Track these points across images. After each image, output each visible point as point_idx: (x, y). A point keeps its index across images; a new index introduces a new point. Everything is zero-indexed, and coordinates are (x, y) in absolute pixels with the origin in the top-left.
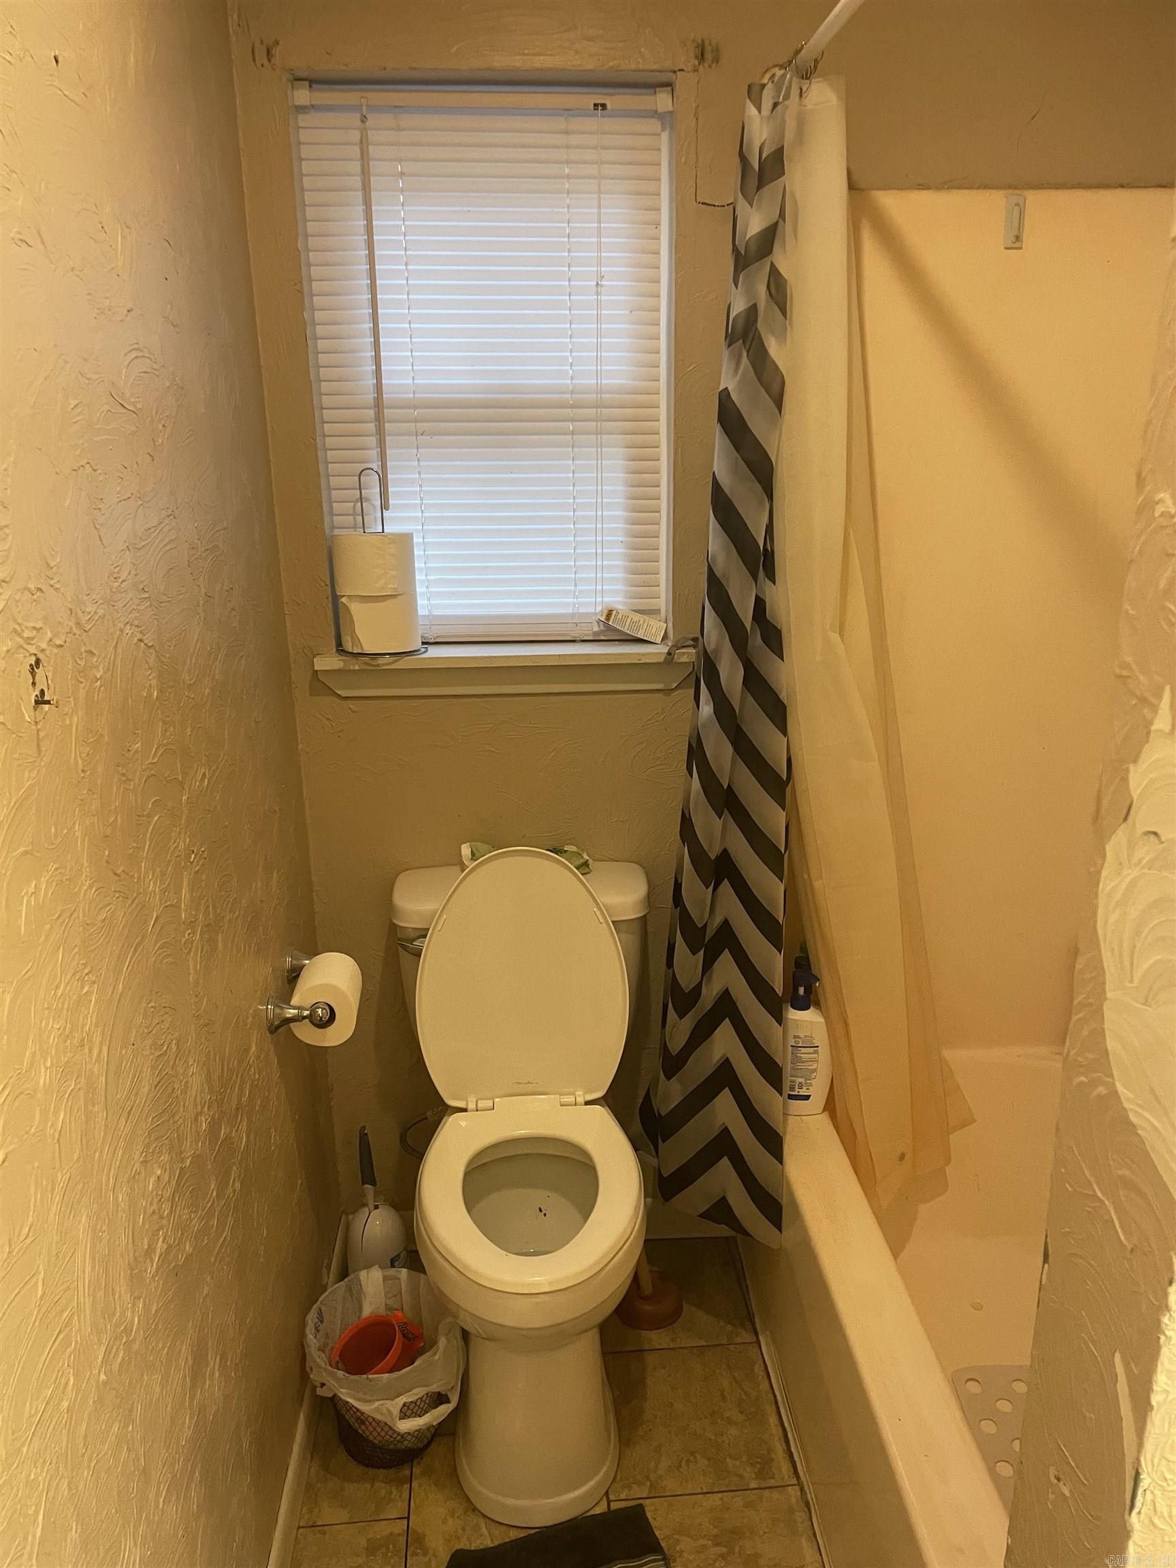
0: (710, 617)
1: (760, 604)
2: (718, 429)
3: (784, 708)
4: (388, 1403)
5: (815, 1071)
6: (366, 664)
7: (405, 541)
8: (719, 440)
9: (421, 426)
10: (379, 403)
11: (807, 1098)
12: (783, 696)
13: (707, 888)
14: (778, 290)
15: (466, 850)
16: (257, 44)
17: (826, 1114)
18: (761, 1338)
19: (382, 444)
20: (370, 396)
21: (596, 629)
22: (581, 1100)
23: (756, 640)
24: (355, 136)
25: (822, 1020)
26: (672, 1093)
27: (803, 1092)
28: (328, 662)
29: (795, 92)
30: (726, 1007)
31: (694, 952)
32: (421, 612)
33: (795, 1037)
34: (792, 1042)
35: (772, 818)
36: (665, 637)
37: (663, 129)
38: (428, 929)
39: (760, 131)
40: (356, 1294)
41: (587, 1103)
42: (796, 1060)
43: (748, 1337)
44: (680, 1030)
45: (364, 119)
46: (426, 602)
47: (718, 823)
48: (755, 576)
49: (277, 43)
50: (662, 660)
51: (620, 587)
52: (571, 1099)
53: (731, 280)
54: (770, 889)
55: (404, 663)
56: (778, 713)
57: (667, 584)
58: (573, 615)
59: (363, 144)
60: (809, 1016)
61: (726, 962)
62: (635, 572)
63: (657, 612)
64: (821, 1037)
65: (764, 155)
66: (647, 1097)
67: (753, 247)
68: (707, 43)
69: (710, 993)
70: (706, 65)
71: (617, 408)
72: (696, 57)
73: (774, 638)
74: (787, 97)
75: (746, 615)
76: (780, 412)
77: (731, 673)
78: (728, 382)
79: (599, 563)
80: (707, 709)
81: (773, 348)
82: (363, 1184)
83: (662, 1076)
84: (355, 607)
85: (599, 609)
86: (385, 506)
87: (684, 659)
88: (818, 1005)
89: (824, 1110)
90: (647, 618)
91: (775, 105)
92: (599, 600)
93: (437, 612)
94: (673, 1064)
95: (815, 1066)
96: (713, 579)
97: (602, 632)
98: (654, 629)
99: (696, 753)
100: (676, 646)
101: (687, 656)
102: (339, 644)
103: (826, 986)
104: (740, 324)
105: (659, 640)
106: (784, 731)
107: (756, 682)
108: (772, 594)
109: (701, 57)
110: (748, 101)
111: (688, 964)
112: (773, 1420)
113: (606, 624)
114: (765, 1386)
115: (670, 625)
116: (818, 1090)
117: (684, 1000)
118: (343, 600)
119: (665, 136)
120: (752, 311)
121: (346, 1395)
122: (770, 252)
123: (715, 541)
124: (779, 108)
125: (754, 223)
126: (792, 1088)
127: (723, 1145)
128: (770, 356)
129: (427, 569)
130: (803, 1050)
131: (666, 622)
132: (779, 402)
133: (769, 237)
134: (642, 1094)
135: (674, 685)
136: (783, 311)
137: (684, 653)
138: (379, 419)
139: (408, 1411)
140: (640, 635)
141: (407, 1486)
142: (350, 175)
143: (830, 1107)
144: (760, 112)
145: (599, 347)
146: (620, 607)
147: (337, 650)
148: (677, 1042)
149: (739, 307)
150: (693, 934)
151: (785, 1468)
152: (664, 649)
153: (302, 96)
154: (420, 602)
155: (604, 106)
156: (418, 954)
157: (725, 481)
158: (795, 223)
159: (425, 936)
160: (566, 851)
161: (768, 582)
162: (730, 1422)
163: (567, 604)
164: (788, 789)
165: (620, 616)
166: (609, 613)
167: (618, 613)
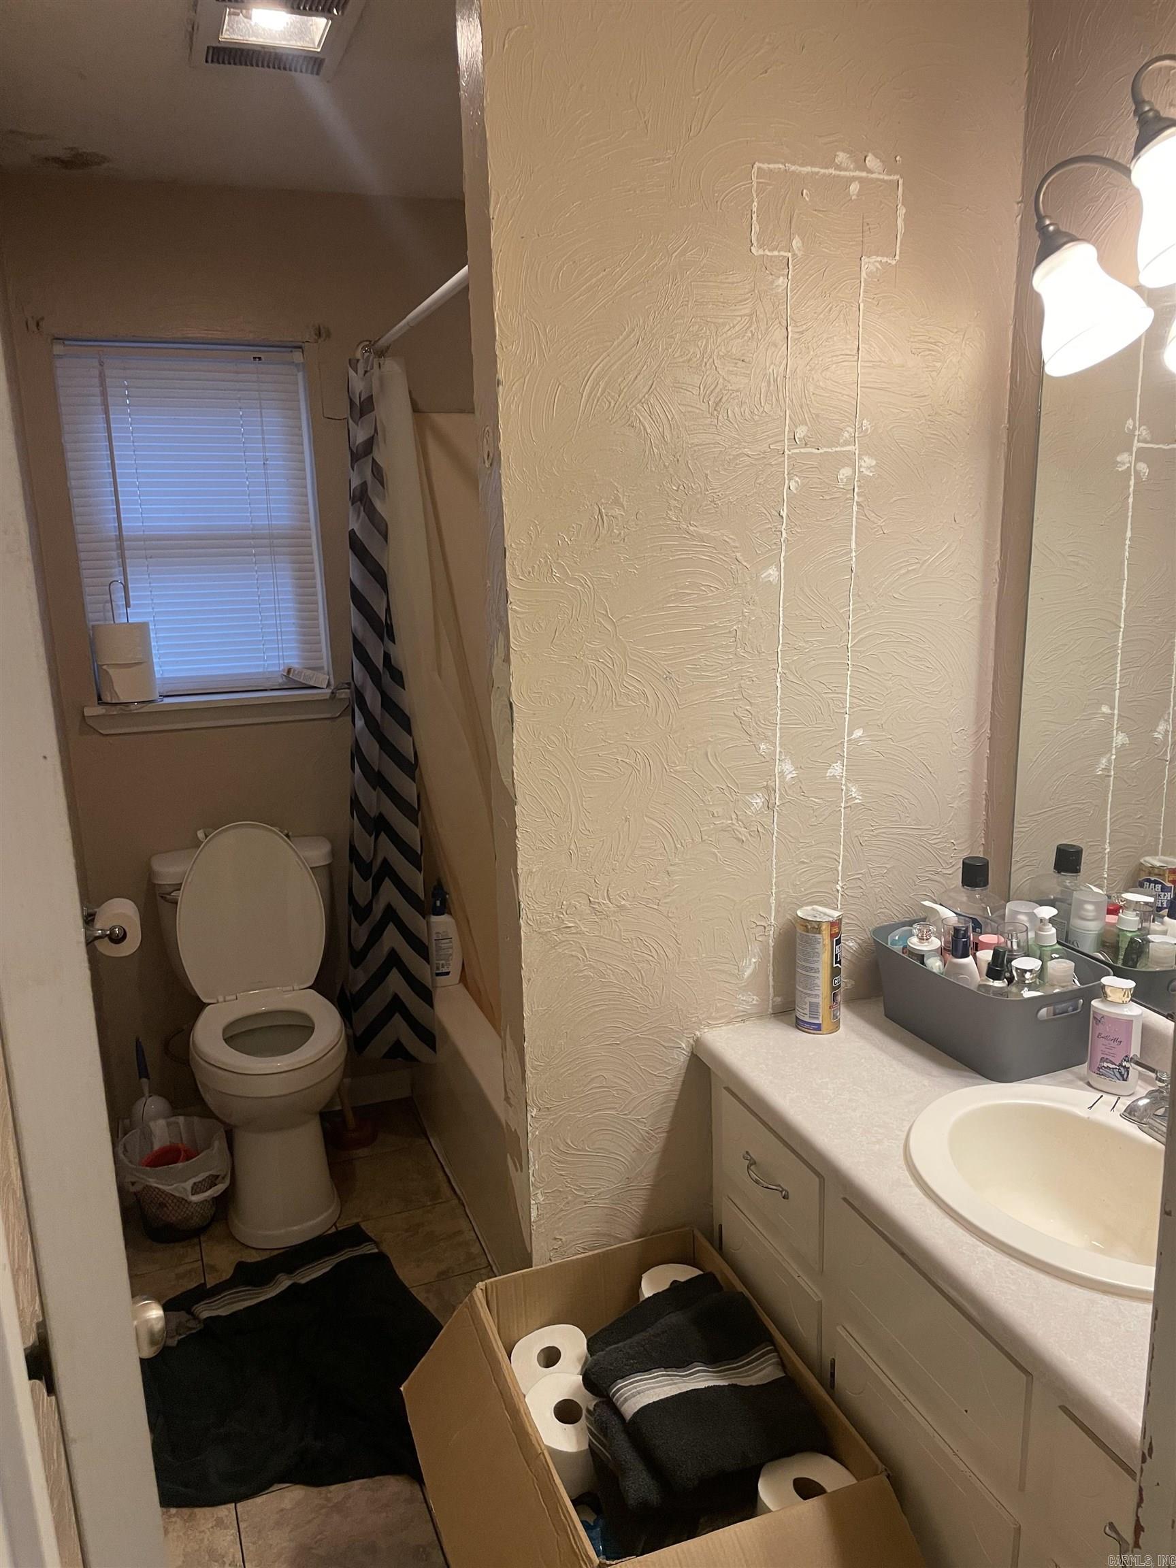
0: (357, 664)
1: (387, 657)
2: (350, 552)
3: (409, 719)
4: (183, 1185)
5: (451, 955)
6: (122, 709)
7: (143, 628)
8: (352, 560)
9: (149, 552)
10: (120, 537)
11: (448, 973)
12: (407, 712)
13: (370, 836)
14: (378, 473)
15: (200, 834)
16: (30, 319)
17: (461, 985)
18: (432, 1141)
19: (124, 565)
20: (113, 533)
21: (281, 681)
22: (297, 988)
23: (387, 679)
24: (96, 372)
25: (453, 921)
26: (360, 977)
27: (445, 970)
28: (92, 711)
29: (376, 366)
30: (390, 914)
31: (366, 880)
32: (158, 676)
33: (438, 933)
34: (434, 937)
35: (408, 789)
36: (328, 685)
37: (298, 371)
38: (181, 884)
39: (358, 385)
40: (147, 1136)
41: (302, 989)
42: (439, 949)
43: (424, 1141)
44: (361, 935)
45: (101, 364)
46: (159, 668)
47: (374, 793)
48: (382, 640)
49: (42, 319)
50: (328, 697)
51: (295, 653)
52: (290, 988)
53: (349, 465)
54: (412, 834)
55: (147, 708)
56: (405, 723)
57: (327, 650)
58: (264, 673)
59: (102, 378)
60: (444, 918)
61: (388, 885)
62: (305, 643)
63: (322, 668)
64: (453, 932)
65: (362, 399)
66: (342, 989)
67: (361, 449)
68: (321, 327)
69: (378, 909)
70: (322, 339)
71: (282, 538)
72: (316, 334)
73: (398, 677)
74: (372, 368)
75: (379, 662)
76: (387, 542)
77: (373, 699)
78: (354, 525)
79: (280, 638)
80: (360, 723)
81: (378, 505)
82: (140, 1078)
83: (351, 967)
84: (111, 671)
85: (282, 668)
86: (128, 605)
87: (343, 696)
89: (460, 982)
90: (316, 672)
91: (366, 372)
92: (281, 662)
93: (166, 675)
94: (358, 958)
95: (451, 951)
96: (356, 642)
97: (285, 683)
98: (321, 679)
99: (357, 753)
100: (337, 688)
101: (345, 694)
102: (99, 698)
103: (453, 897)
104: (357, 493)
105: (325, 686)
106: (410, 732)
107: (390, 705)
108: (395, 651)
109: (319, 335)
110: (350, 368)
111: (363, 889)
113: (287, 677)
115: (332, 676)
116: (454, 968)
117: (361, 913)
118: (105, 667)
119: (300, 375)
120: (364, 485)
121: (153, 1182)
122: (371, 452)
123: (355, 619)
124: (368, 374)
125: (360, 436)
126: (438, 969)
127: (396, 1005)
128: (377, 510)
129: (158, 646)
130: (443, 941)
131: (329, 674)
132: (386, 538)
133: (369, 444)
134: (339, 987)
135: (338, 714)
136: (382, 484)
137: (342, 693)
138: (121, 547)
139: (196, 1189)
140: (312, 684)
141: (198, 1247)
142: (94, 396)
143: (463, 979)
144: (357, 375)
145: (268, 501)
146: (296, 666)
147: (99, 704)
148: (360, 943)
149: (356, 483)
150: (364, 869)
151: (449, 1193)
152: (329, 691)
153: (58, 349)
154: (156, 668)
155: (260, 358)
156: (175, 903)
157: (357, 583)
158: (384, 435)
159: (180, 890)
161: (391, 643)
163: (258, 666)
164: (417, 772)
165: (297, 672)
166: (289, 671)
167: (295, 670)
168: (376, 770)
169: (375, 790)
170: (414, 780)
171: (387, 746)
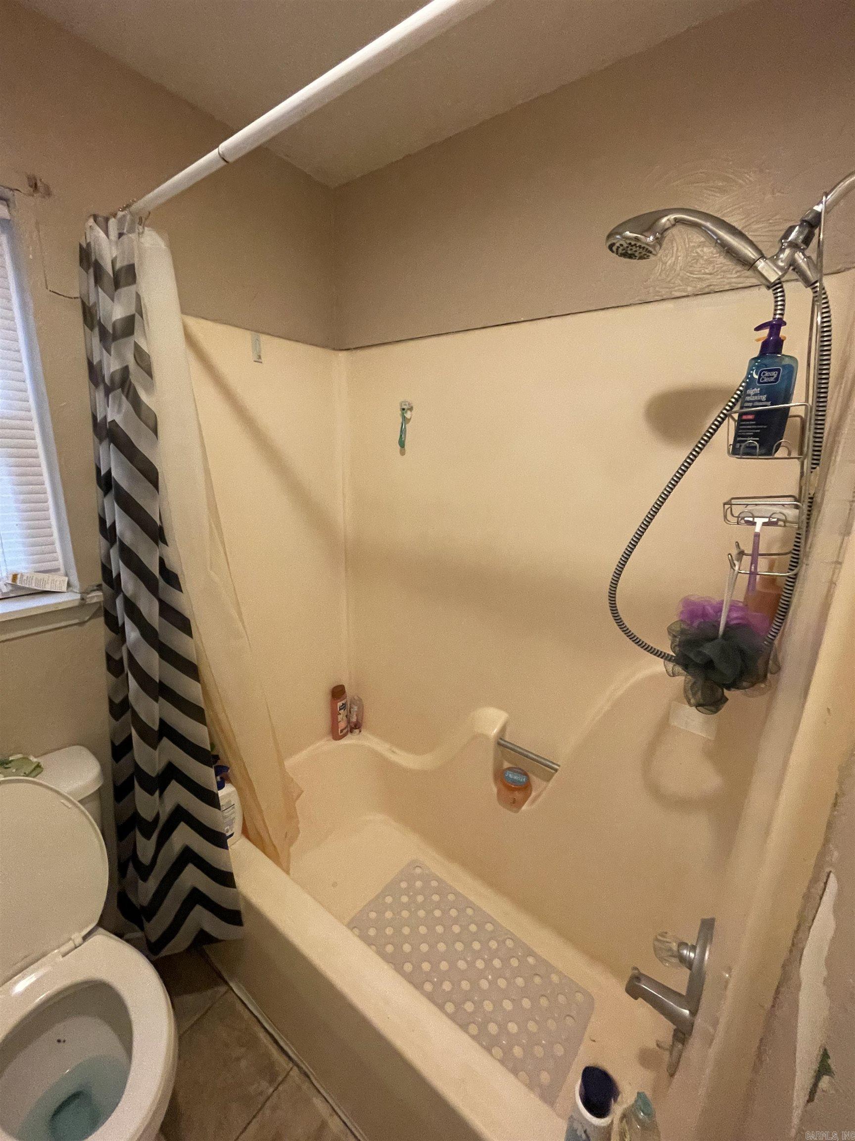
1: (162, 562)
5: (233, 818)
11: (232, 835)
12: (185, 614)
13: (151, 747)
14: (143, 360)
17: (245, 838)
18: (232, 984)
21: (5, 589)
22: (79, 940)
23: (162, 584)
26: (149, 889)
27: (229, 833)
29: (135, 230)
30: (178, 813)
31: (152, 793)
35: (190, 689)
36: (71, 587)
41: (85, 938)
44: (149, 847)
48: (157, 544)
50: (77, 604)
51: (22, 557)
52: (70, 945)
54: (199, 732)
57: (63, 551)
60: (226, 791)
61: (174, 786)
62: (33, 545)
67: (118, 326)
68: (38, 180)
69: (166, 815)
70: (40, 194)
72: (30, 186)
76: (157, 436)
77: (148, 607)
78: (115, 416)
80: (133, 633)
81: (143, 396)
83: (140, 882)
85: (5, 575)
87: (95, 600)
88: (230, 782)
89: (243, 837)
90: (49, 575)
91: (120, 234)
94: (147, 871)
95: (233, 815)
97: (11, 591)
98: (58, 582)
100: (84, 592)
101: (98, 597)
104: (119, 377)
105: (64, 589)
106: (191, 635)
107: (168, 611)
108: (168, 553)
109: (35, 187)
110: (96, 226)
112: (262, 1035)
113: (14, 585)
114: (246, 1015)
115: (72, 578)
116: (237, 827)
120: (126, 370)
122: (132, 333)
124: (124, 237)
125: (118, 312)
128: (143, 401)
130: (227, 811)
131: (67, 576)
132: (155, 432)
133: (130, 324)
135: (87, 618)
136: (148, 374)
137: (92, 596)
140: (48, 589)
144: (108, 237)
146: (23, 571)
149: (112, 367)
151: (283, 1060)
152: (74, 596)
160: (12, 761)
161: (164, 547)
162: (238, 1059)
165: (25, 578)
166: (15, 577)
167: (22, 575)
168: (158, 681)
169: (157, 701)
170: (199, 681)
171: (169, 655)
